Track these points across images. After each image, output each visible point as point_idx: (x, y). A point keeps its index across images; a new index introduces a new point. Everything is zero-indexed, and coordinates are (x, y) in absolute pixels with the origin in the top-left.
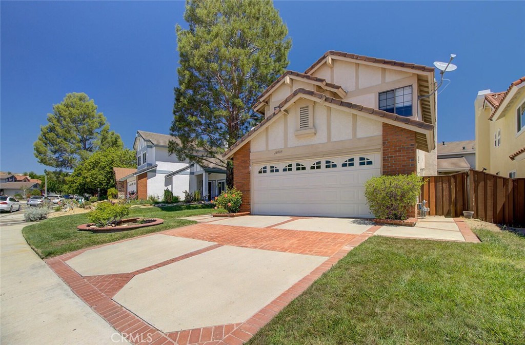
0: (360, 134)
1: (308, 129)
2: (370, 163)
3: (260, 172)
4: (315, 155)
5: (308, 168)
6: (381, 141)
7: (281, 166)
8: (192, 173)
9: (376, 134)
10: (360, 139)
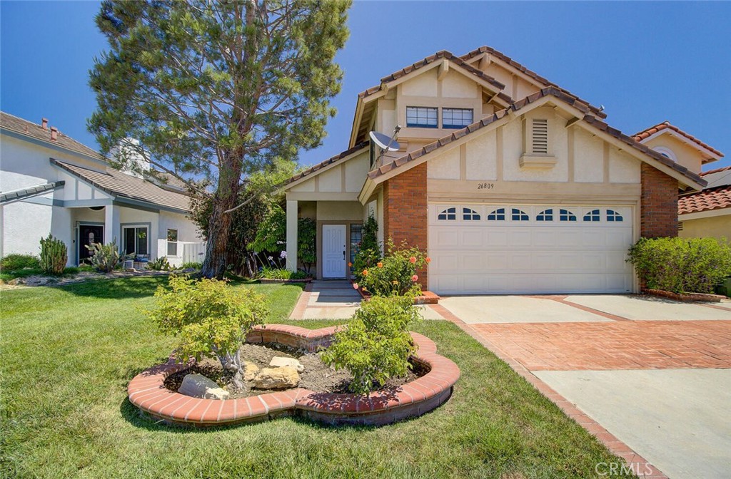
0: (614, 178)
1: (546, 156)
2: (620, 219)
3: (442, 217)
4: (549, 199)
5: (532, 218)
6: (639, 192)
7: (484, 210)
8: (58, 203)
9: (632, 181)
10: (613, 184)
